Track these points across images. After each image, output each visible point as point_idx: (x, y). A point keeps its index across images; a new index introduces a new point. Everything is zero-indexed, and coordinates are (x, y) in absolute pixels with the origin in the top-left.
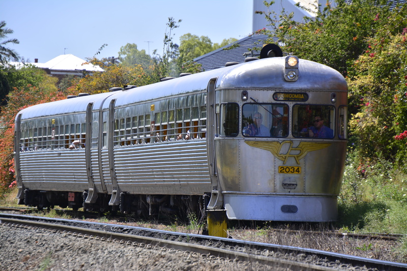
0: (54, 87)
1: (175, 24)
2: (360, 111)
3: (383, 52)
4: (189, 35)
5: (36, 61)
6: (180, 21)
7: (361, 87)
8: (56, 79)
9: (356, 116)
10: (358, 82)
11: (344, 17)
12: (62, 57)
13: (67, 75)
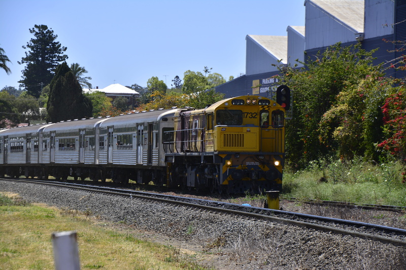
0: (110, 104)
1: (209, 71)
2: (341, 126)
3: (354, 90)
4: (189, 71)
5: (97, 88)
6: (211, 69)
7: (341, 111)
8: (111, 99)
9: (338, 129)
10: (339, 108)
11: (328, 68)
12: (112, 85)
13: (118, 97)
